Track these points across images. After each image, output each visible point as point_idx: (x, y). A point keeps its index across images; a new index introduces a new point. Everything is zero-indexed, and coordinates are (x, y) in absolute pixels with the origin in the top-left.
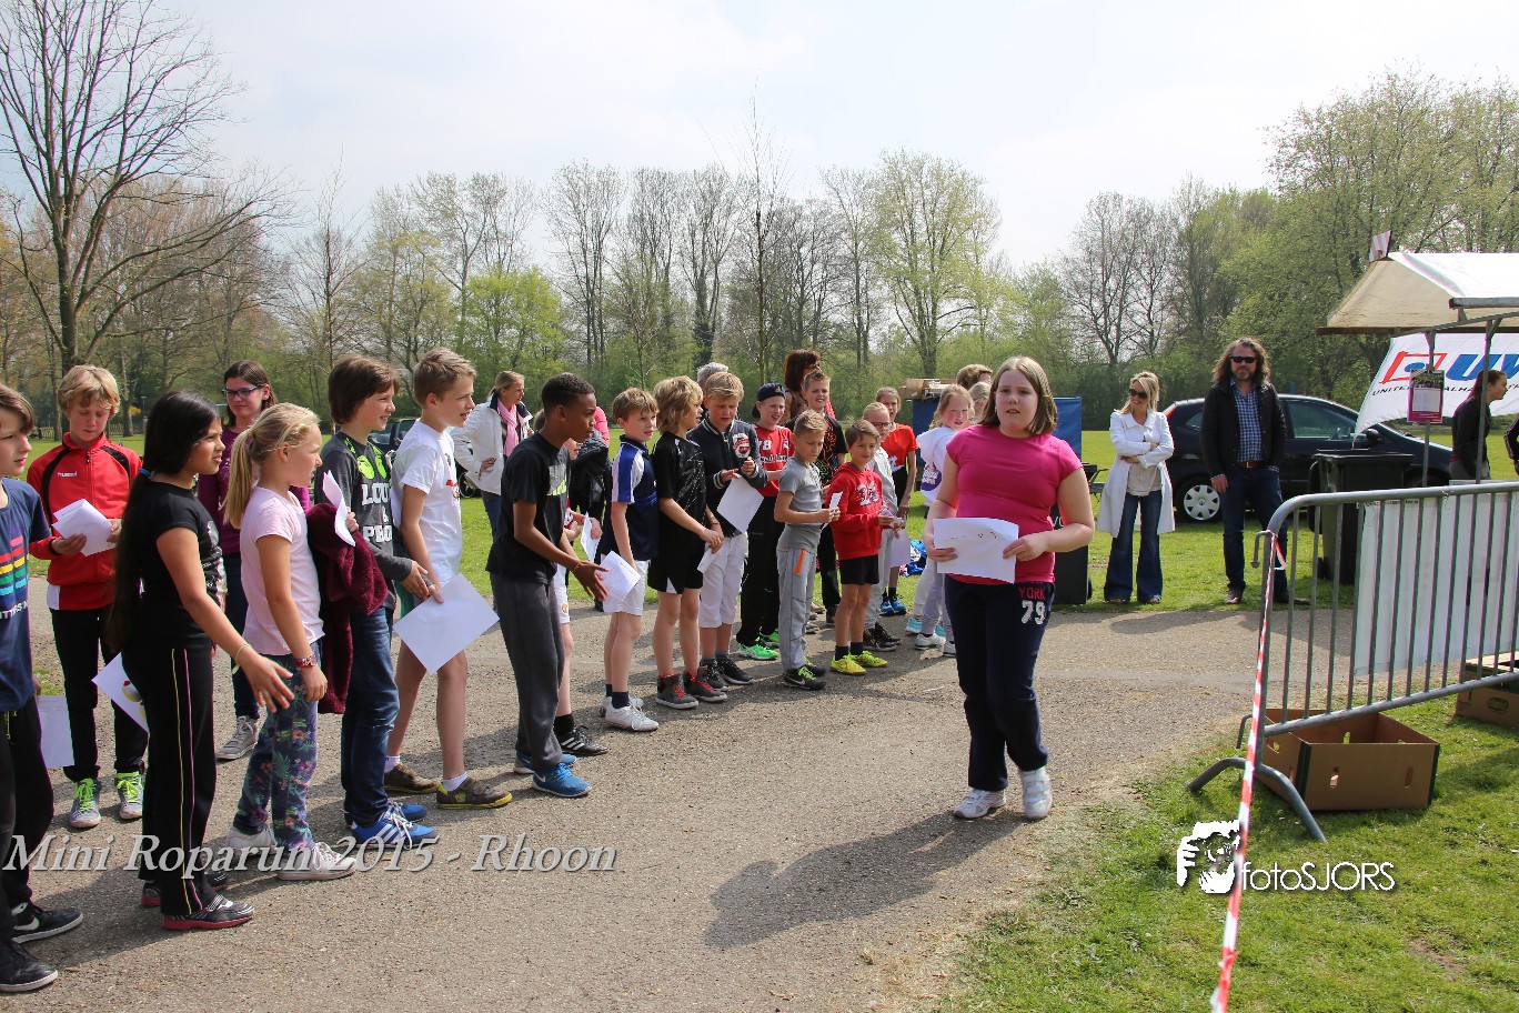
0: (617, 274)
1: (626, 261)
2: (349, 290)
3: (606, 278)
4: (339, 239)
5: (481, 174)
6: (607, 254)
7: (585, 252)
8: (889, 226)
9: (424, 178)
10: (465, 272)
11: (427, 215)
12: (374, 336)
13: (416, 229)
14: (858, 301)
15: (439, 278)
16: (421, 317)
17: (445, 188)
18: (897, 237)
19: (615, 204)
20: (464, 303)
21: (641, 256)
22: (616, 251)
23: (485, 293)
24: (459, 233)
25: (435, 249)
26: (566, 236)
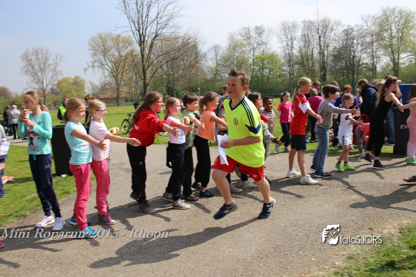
0: (298, 52)
1: (300, 48)
2: (221, 61)
3: (295, 53)
4: (219, 47)
5: (258, 26)
6: (295, 46)
7: (288, 46)
8: (383, 31)
9: (242, 28)
10: (254, 54)
11: (242, 39)
13: (240, 43)
14: (373, 55)
15: (246, 56)
16: (241, 68)
17: (247, 30)
18: (386, 34)
19: (296, 31)
20: (254, 64)
21: (305, 46)
22: (297, 45)
23: (259, 60)
24: (252, 43)
25: (245, 48)
26: (282, 42)
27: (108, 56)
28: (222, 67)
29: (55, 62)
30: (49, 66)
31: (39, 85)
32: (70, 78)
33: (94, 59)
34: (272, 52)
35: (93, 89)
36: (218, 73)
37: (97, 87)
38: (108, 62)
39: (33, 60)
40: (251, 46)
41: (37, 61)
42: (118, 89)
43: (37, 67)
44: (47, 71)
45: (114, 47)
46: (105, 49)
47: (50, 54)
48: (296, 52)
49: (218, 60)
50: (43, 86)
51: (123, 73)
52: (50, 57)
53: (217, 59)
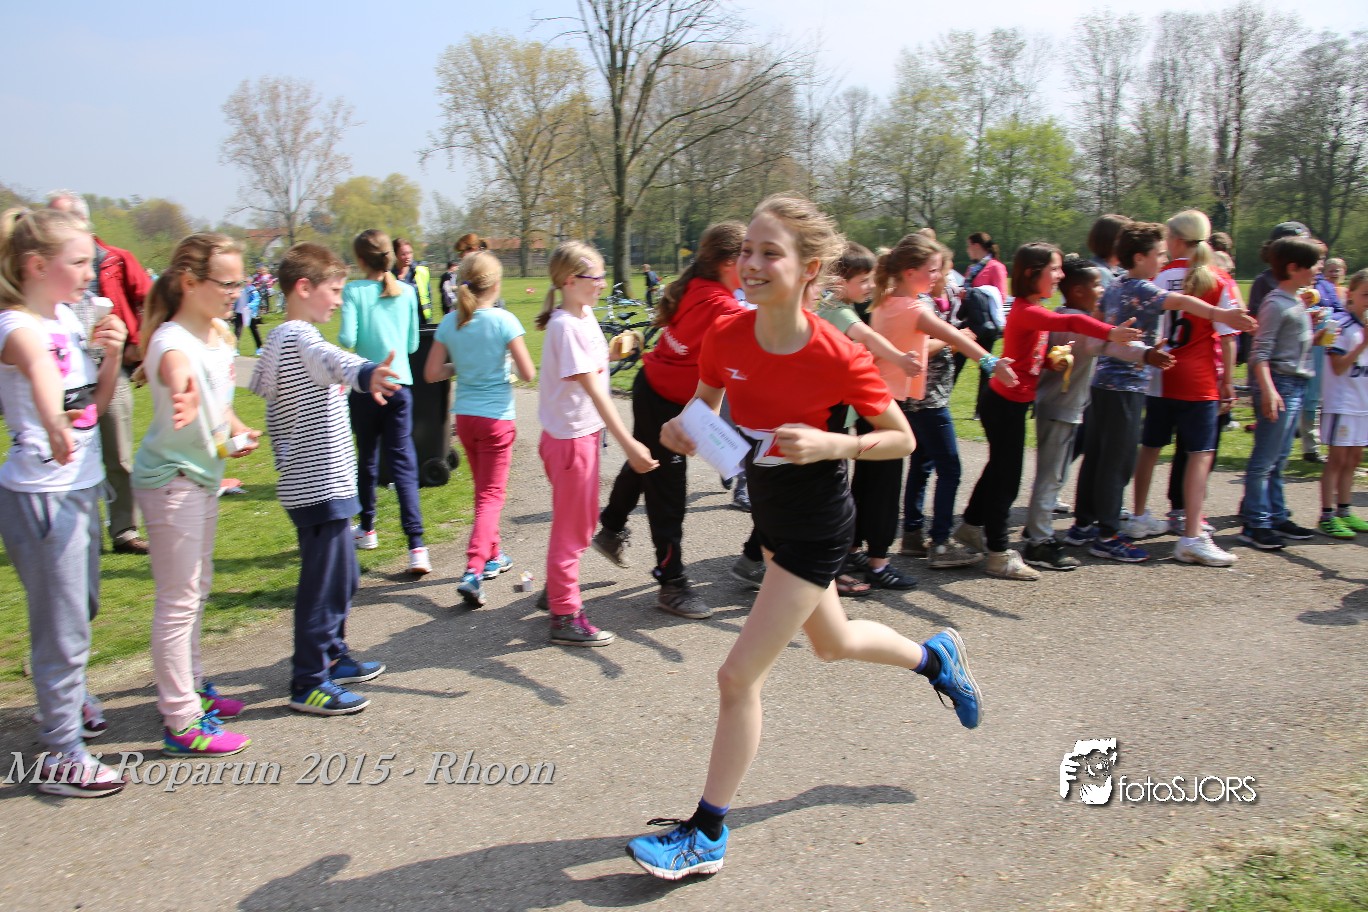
0: (1134, 124)
1: (1143, 109)
2: (870, 143)
3: (1123, 127)
4: (866, 96)
5: (1001, 29)
6: (1126, 103)
7: (1101, 101)
9: (946, 33)
10: (981, 125)
11: (947, 71)
12: (894, 187)
13: (937, 84)
15: (956, 130)
16: (937, 169)
17: (965, 43)
19: (1135, 50)
20: (980, 157)
21: (1160, 104)
22: (1134, 99)
23: (999, 145)
24: (977, 87)
25: (954, 104)
26: (1083, 85)
27: (500, 114)
28: (873, 164)
29: (329, 125)
30: (309, 139)
31: (276, 197)
32: (372, 181)
33: (452, 122)
34: (1046, 119)
35: (445, 220)
36: (856, 183)
37: (459, 213)
38: (498, 132)
39: (261, 118)
40: (974, 98)
41: (273, 122)
42: (525, 222)
43: (271, 142)
44: (304, 153)
45: (517, 84)
46: (491, 90)
47: (313, 100)
48: (1127, 123)
49: (858, 140)
50: (288, 203)
51: (546, 171)
52: (314, 110)
53: (857, 135)
